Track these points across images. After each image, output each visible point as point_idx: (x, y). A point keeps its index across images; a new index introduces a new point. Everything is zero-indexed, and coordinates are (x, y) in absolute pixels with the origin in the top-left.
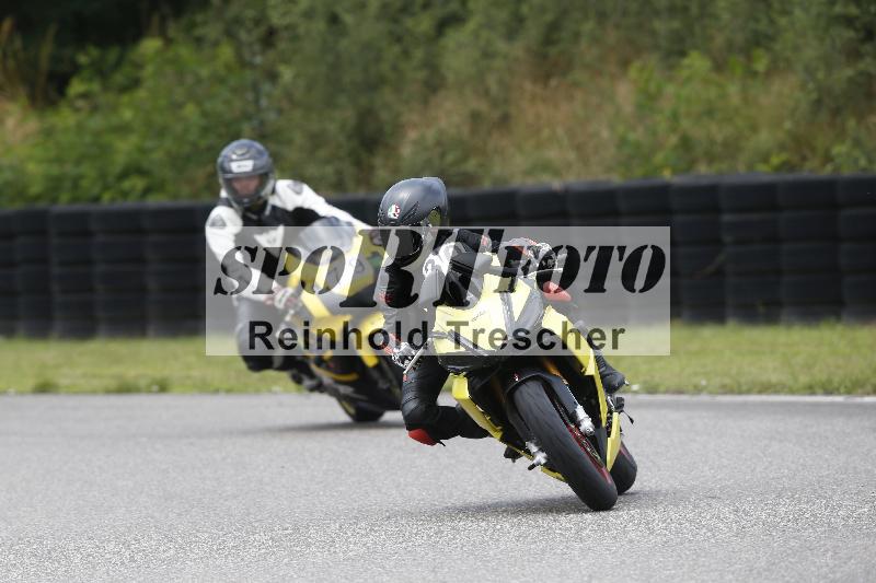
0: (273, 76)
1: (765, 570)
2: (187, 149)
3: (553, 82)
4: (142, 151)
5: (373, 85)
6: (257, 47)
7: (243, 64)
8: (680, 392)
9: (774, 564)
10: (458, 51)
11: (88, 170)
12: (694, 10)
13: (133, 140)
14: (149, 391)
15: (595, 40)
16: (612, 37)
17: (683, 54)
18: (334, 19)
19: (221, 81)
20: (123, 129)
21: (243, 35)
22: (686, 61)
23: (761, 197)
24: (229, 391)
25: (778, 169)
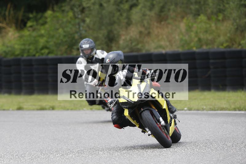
0: (84, 21)
1: (222, 160)
2: (59, 41)
3: (163, 23)
4: (47, 42)
5: (112, 23)
6: (79, 13)
7: (76, 18)
8: (198, 110)
9: (224, 158)
10: (136, 14)
11: (32, 47)
12: (202, 3)
13: (45, 39)
14: (49, 109)
15: (174, 11)
16: (179, 10)
17: (199, 15)
18: (101, 5)
19: (70, 22)
20: (42, 36)
21: (75, 9)
22: (200, 17)
23: (221, 55)
24: (72, 109)
25: (226, 47)
